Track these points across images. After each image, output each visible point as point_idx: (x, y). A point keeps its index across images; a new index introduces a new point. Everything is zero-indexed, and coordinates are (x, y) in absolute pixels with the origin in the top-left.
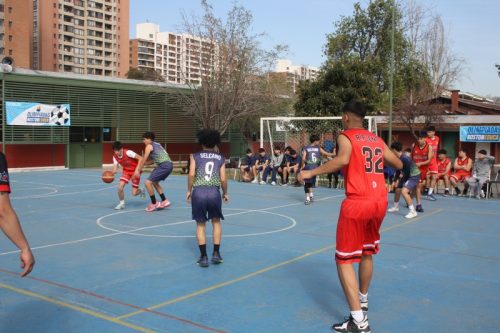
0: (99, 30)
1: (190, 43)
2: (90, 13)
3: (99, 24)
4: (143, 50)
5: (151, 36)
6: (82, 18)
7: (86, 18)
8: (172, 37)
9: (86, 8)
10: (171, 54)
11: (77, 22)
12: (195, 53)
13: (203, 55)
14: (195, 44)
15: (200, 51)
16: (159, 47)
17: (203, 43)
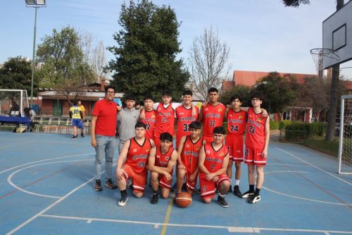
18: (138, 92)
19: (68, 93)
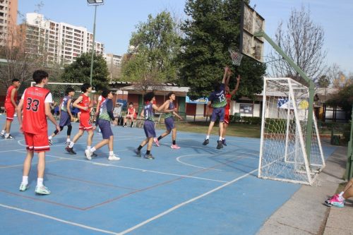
1: (66, 30)
4: (30, 32)
5: (37, 22)
8: (52, 24)
10: (51, 37)
12: (69, 37)
13: (75, 38)
14: (69, 31)
15: (73, 35)
16: (42, 31)
17: (76, 30)
18: (200, 85)
19: (146, 87)
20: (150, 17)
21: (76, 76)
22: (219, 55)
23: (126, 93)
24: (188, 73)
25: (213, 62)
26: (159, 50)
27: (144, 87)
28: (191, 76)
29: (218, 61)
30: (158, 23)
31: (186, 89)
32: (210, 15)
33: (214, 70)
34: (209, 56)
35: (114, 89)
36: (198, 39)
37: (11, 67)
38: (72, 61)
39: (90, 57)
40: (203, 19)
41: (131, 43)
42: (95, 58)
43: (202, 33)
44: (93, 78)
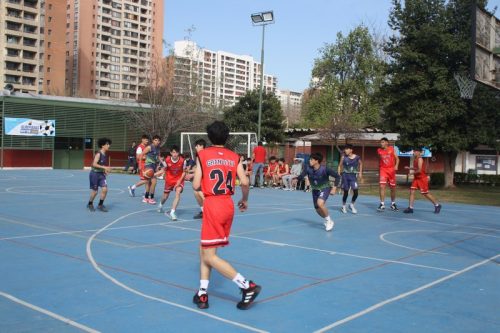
0: (134, 48)
1: (225, 61)
2: (126, 32)
3: (134, 43)
4: (179, 66)
5: (188, 53)
6: (118, 37)
7: (122, 37)
8: (208, 54)
9: (122, 28)
10: (207, 71)
11: (114, 41)
12: (230, 70)
13: (238, 71)
14: (230, 62)
15: (235, 68)
16: (195, 64)
17: (238, 60)
18: (414, 130)
19: (337, 135)
20: (340, 35)
21: (240, 122)
22: (441, 85)
23: (308, 144)
24: (395, 113)
25: (433, 95)
26: (354, 82)
27: (333, 136)
28: (400, 117)
29: (441, 93)
30: (352, 43)
31: (394, 137)
32: (426, 27)
33: (435, 107)
34: (427, 86)
35: (292, 139)
36: (408, 63)
37: (155, 114)
38: (234, 103)
39: (258, 96)
40: (416, 33)
41: (314, 74)
42: (264, 97)
43: (415, 55)
44: (262, 125)
